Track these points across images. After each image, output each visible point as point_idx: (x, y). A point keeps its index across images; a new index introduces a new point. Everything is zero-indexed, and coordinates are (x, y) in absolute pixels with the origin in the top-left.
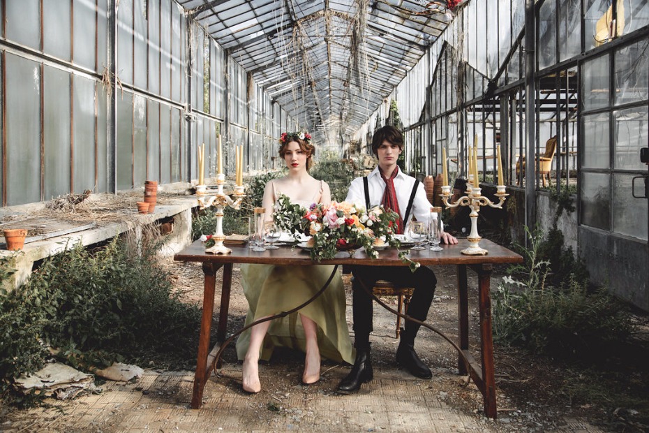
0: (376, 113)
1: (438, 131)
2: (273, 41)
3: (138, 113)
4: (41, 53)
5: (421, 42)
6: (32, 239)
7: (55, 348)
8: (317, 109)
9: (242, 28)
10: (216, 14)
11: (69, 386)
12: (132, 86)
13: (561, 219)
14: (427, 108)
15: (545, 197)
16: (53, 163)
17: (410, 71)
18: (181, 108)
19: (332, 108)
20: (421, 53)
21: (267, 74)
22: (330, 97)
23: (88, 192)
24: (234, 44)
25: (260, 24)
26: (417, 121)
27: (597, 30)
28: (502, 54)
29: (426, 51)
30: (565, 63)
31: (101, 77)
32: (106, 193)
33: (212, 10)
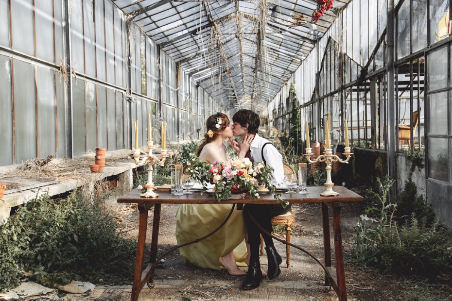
0: (279, 94)
1: (325, 107)
2: (196, 38)
3: (89, 96)
4: (11, 50)
5: (312, 38)
6: (9, 191)
7: (27, 271)
8: (233, 91)
9: (170, 28)
10: (150, 16)
11: (39, 297)
12: (84, 75)
13: (414, 174)
14: (317, 89)
15: (403, 157)
16: (23, 135)
17: (304, 60)
18: (123, 92)
19: (245, 90)
20: (312, 46)
21: (192, 64)
22: (243, 81)
23: (51, 157)
24: (165, 40)
25: (185, 24)
26: (310, 100)
27: (439, 28)
28: (371, 46)
29: (316, 45)
30: (416, 54)
31: (59, 68)
32: (65, 158)
33: (146, 14)
